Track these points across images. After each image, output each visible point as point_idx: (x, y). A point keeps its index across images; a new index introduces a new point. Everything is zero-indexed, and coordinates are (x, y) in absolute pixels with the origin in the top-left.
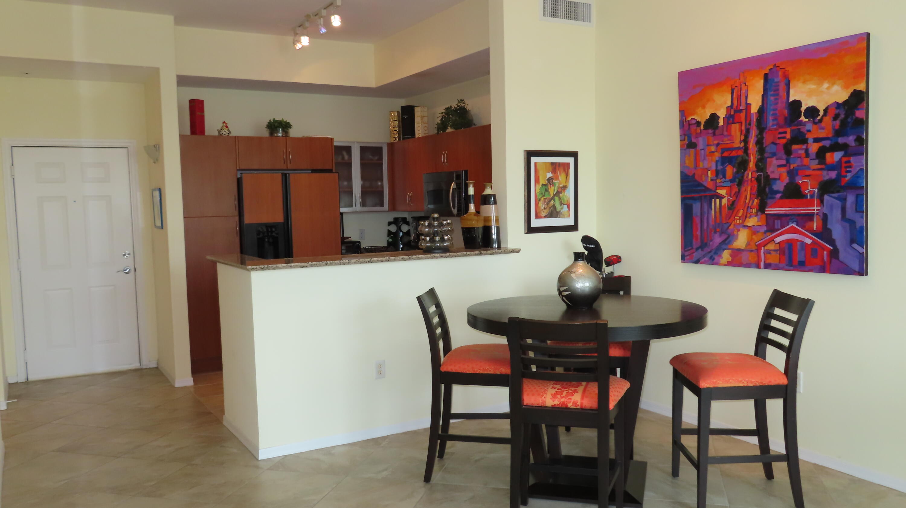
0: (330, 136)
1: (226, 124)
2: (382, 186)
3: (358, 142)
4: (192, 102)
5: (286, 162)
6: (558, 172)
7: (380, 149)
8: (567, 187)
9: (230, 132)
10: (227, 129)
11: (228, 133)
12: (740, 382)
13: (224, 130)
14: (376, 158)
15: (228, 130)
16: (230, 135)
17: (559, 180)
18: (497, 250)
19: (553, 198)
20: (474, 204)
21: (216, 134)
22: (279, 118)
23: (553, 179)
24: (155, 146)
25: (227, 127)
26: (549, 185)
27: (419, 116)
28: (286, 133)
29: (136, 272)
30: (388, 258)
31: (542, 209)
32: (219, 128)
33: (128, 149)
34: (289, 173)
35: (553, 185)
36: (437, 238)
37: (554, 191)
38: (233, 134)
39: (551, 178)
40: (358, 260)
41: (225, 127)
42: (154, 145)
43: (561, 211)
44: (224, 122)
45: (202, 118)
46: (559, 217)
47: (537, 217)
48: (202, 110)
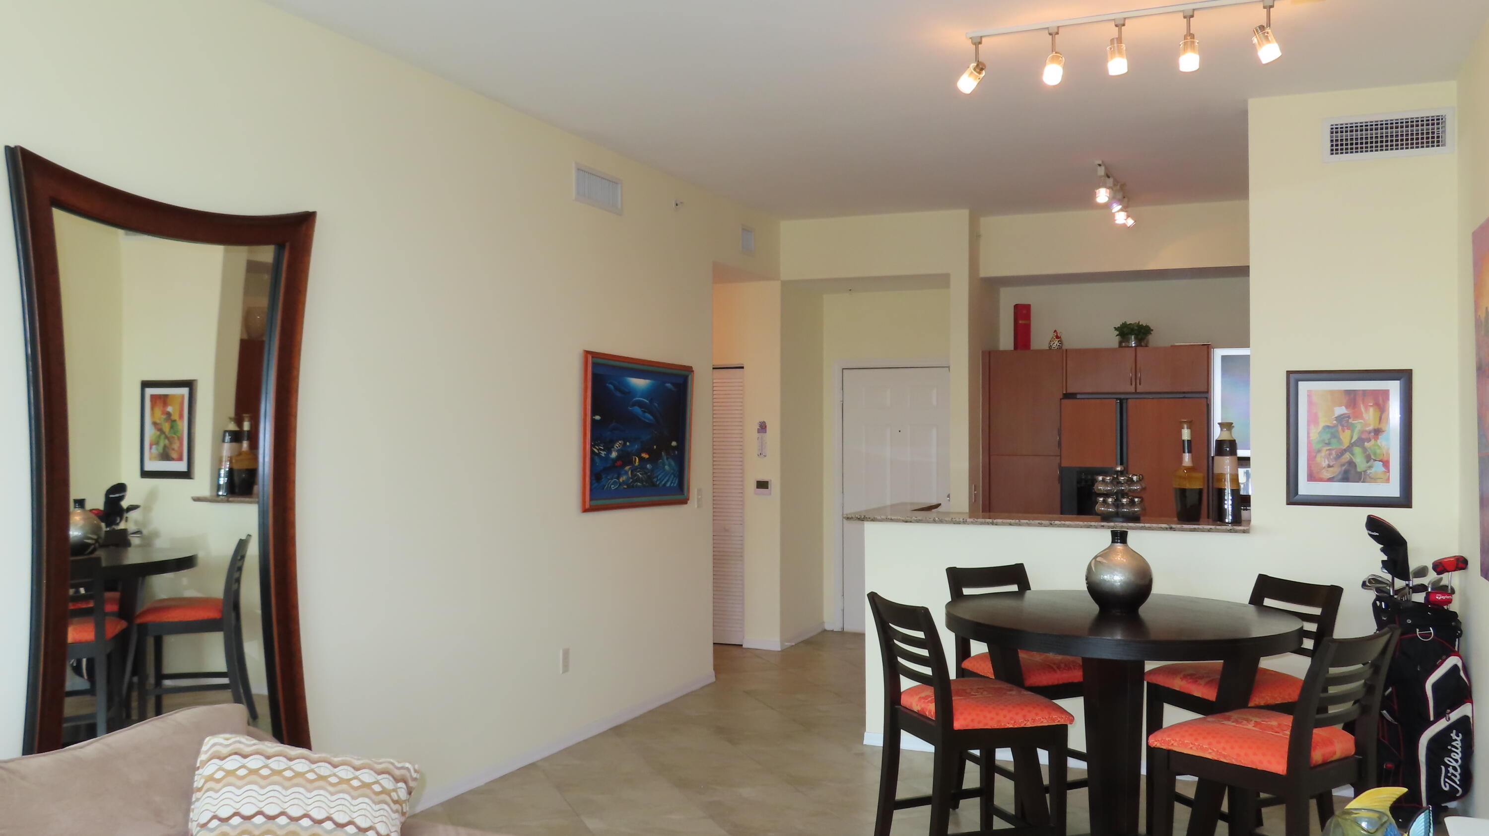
4: (1016, 307)
5: (1133, 383)
6: (1362, 406)
8: (1383, 431)
9: (1062, 344)
11: (1059, 346)
12: (1203, 749)
13: (1054, 341)
15: (1060, 341)
16: (1062, 348)
17: (1362, 418)
18: (1230, 527)
19: (1349, 449)
20: (1190, 454)
21: (1045, 347)
22: (1137, 321)
23: (1349, 417)
25: (1059, 337)
26: (1340, 428)
30: (1017, 521)
31: (1324, 466)
32: (1049, 340)
34: (1127, 399)
35: (1350, 427)
36: (1124, 501)
37: (1352, 438)
38: (1066, 346)
39: (1346, 416)
40: (975, 519)
41: (1056, 338)
43: (1368, 472)
44: (1056, 331)
45: (1028, 328)
46: (1363, 482)
47: (1312, 478)
48: (1031, 317)
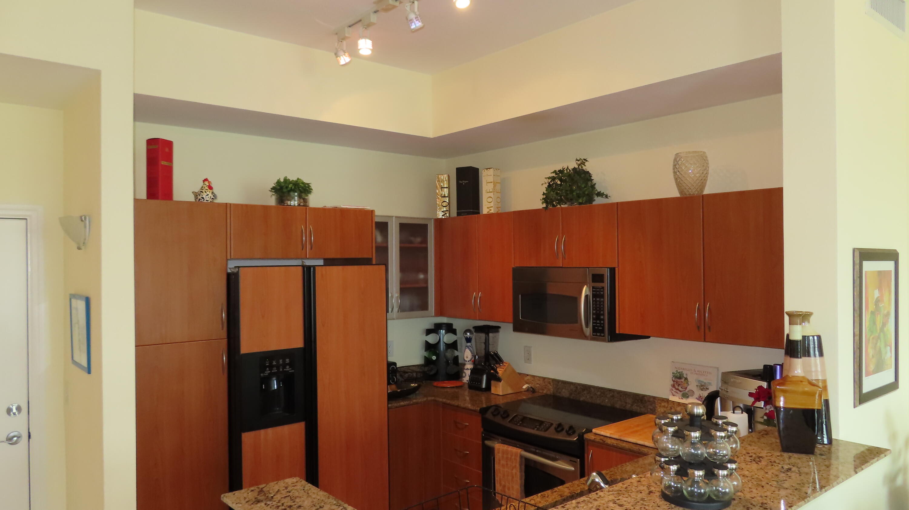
0: (369, 208)
1: (209, 182)
2: (426, 281)
3: (396, 217)
4: (151, 142)
5: (305, 247)
7: (426, 226)
9: (215, 196)
10: (211, 191)
11: (213, 199)
13: (205, 192)
14: (419, 240)
15: (212, 193)
16: (216, 201)
19: (879, 337)
21: (192, 199)
22: (293, 177)
23: (879, 302)
24: (83, 218)
25: (210, 188)
26: (876, 313)
27: (492, 182)
28: (304, 202)
29: (30, 440)
31: (871, 357)
32: (197, 190)
33: (27, 221)
34: (314, 267)
35: (879, 311)
37: (880, 324)
38: (220, 200)
39: (878, 299)
41: (207, 188)
42: (81, 217)
43: (886, 358)
44: (206, 180)
45: (169, 171)
46: (884, 370)
48: (169, 157)
